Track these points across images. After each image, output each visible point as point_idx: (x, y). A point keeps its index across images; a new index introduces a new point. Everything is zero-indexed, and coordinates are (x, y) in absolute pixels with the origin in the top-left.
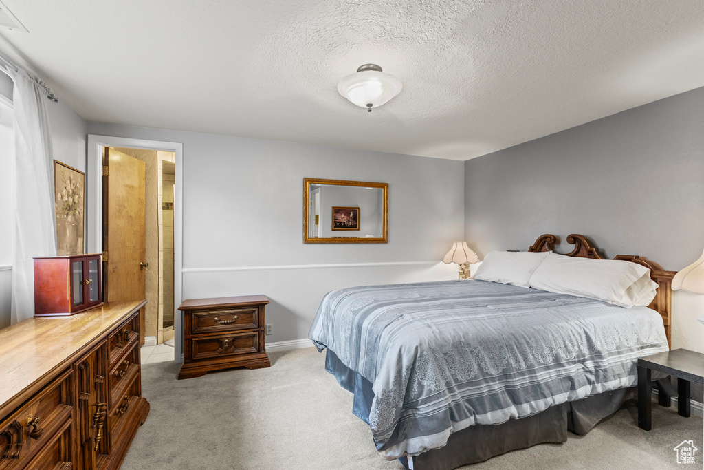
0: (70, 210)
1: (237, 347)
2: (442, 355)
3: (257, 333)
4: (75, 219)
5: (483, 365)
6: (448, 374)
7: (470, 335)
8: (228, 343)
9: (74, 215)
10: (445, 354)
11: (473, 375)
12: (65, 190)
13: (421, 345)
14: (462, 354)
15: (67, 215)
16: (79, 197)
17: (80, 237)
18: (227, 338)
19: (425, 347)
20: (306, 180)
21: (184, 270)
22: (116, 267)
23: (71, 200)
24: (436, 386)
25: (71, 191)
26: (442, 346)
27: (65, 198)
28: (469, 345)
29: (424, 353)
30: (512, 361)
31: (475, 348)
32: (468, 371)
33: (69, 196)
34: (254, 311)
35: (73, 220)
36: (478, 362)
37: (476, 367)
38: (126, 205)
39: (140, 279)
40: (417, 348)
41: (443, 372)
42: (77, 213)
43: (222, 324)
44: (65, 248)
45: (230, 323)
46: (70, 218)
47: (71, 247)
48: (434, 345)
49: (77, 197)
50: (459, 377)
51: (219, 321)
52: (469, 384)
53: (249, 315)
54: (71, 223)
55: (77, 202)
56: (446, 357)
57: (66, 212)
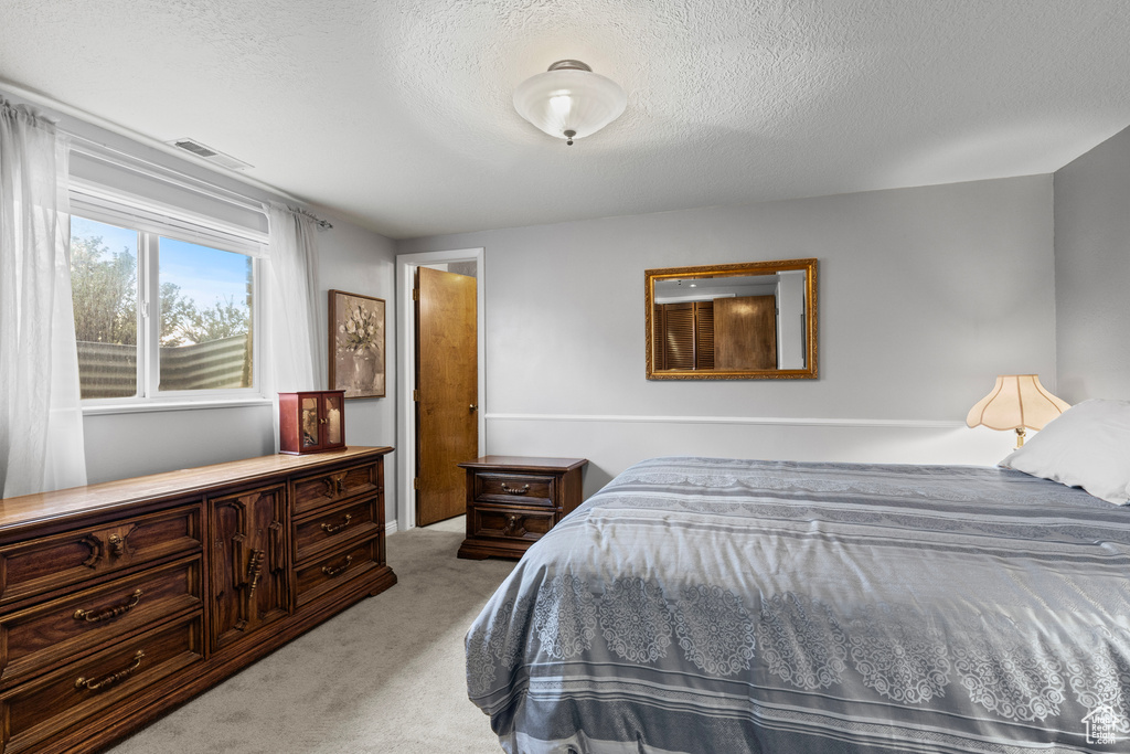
0: (360, 341)
1: (528, 530)
2: (587, 595)
3: (552, 514)
4: (370, 352)
5: (684, 643)
6: (590, 634)
7: (670, 573)
8: (515, 521)
9: (367, 348)
10: (597, 595)
11: (654, 656)
12: (350, 322)
13: (553, 565)
14: (636, 605)
15: (356, 348)
16: (376, 328)
17: (379, 372)
18: (514, 514)
19: (560, 571)
20: (649, 274)
21: (488, 415)
22: (432, 409)
23: (361, 332)
24: (555, 650)
25: (361, 322)
26: (593, 578)
27: (353, 330)
28: (658, 592)
29: (554, 582)
30: (769, 657)
31: (672, 602)
32: (645, 645)
33: (357, 327)
34: (549, 481)
35: (366, 353)
36: (674, 634)
37: (665, 641)
38: (446, 333)
39: (468, 426)
40: (543, 568)
41: (580, 629)
42: (373, 346)
43: (511, 493)
44: (353, 385)
45: (519, 494)
46: (360, 352)
47: (363, 383)
48: (576, 572)
49: (371, 328)
50: (621, 650)
51: (507, 488)
52: (641, 672)
53: (544, 486)
54: (362, 357)
55: (371, 333)
56: (598, 602)
57: (354, 345)
